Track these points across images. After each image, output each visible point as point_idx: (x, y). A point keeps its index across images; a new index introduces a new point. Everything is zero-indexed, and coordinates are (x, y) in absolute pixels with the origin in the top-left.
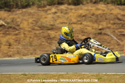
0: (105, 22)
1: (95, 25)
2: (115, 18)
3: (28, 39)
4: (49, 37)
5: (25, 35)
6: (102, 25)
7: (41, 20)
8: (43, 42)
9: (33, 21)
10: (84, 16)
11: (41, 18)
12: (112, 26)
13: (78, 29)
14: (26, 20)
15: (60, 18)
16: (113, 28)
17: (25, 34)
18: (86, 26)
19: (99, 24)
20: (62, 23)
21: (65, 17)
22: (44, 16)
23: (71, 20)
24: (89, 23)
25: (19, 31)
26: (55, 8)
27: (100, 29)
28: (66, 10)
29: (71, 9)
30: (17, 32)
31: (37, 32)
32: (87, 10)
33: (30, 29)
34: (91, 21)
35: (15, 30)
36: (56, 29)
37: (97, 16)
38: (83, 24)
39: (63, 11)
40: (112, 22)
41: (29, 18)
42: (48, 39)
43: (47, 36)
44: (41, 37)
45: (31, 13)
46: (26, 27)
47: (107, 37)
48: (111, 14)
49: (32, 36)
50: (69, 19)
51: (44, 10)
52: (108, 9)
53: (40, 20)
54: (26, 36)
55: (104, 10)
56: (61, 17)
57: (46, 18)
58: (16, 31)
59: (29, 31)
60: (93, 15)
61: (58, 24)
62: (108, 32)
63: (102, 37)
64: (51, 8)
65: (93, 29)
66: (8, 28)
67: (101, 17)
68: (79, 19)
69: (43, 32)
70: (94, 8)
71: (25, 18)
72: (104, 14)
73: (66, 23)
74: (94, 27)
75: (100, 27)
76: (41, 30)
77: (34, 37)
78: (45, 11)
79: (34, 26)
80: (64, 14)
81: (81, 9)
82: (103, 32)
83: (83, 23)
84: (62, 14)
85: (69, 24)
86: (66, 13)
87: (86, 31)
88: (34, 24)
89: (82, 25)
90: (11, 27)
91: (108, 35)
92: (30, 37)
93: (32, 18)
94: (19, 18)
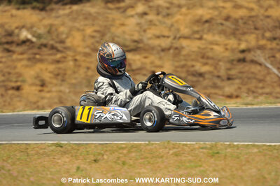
0: (254, 36)
1: (232, 42)
2: (276, 27)
3: (82, 71)
5: (77, 63)
6: (247, 41)
7: (113, 29)
9: (96, 31)
10: (207, 21)
11: (112, 25)
12: (269, 45)
13: (193, 49)
14: (78, 30)
15: (155, 25)
16: (272, 49)
17: (76, 60)
18: (212, 43)
19: (240, 40)
20: (158, 37)
21: (164, 23)
22: (118, 22)
23: (178, 30)
24: (217, 38)
25: (64, 55)
26: (144, 4)
27: (243, 51)
28: (168, 8)
29: (180, 6)
30: (59, 56)
32: (215, 8)
33: (87, 50)
34: (223, 32)
35: (54, 51)
36: (145, 50)
37: (236, 21)
38: (206, 40)
39: (161, 10)
40: (268, 35)
41: (86, 25)
45: (90, 14)
46: (78, 46)
47: (258, 68)
48: (268, 17)
50: (173, 29)
51: (118, 8)
52: (261, 7)
53: (109, 29)
54: (79, 66)
55: (252, 9)
56: (157, 23)
57: (123, 25)
58: (56, 54)
59: (86, 55)
60: (227, 18)
61: (150, 39)
62: (260, 56)
65: (227, 49)
66: (39, 48)
67: (245, 23)
68: (196, 28)
70: (228, 5)
71: (77, 25)
72: (251, 17)
73: (168, 37)
74: (229, 47)
75: (243, 46)
78: (121, 10)
79: (98, 42)
80: (164, 16)
81: (202, 6)
82: (249, 56)
83: (205, 36)
84: (160, 17)
85: (175, 38)
86: (168, 15)
87: (210, 54)
88: (98, 39)
89: (203, 42)
90: (45, 46)
91: (260, 64)
92: (88, 68)
93: (93, 25)
94: (63, 24)
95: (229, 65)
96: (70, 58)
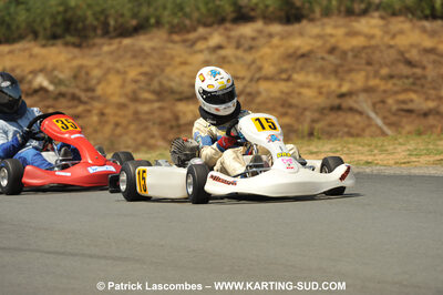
0: (363, 74)
1: (333, 84)
2: (398, 60)
3: (108, 129)
4: (174, 123)
5: (104, 118)
6: (352, 81)
7: (168, 70)
8: (153, 137)
9: (145, 74)
10: (303, 56)
11: (169, 65)
12: (383, 86)
13: (272, 95)
14: (118, 72)
15: (229, 62)
16: (385, 91)
17: (102, 114)
18: (302, 85)
19: (342, 79)
21: (242, 59)
22: (178, 60)
23: (260, 69)
24: (311, 78)
25: (88, 107)
26: (221, 34)
27: (342, 96)
28: (253, 39)
29: (271, 36)
30: (81, 109)
31: (144, 108)
32: (319, 37)
33: (123, 100)
34: (321, 70)
35: (76, 102)
37: (345, 53)
38: (294, 81)
39: (243, 41)
40: (384, 71)
41: (131, 66)
42: (172, 127)
43: (169, 120)
44: (150, 124)
45: (142, 50)
46: (113, 94)
47: (358, 118)
48: (391, 47)
49: (124, 122)
50: (254, 67)
51: (184, 41)
52: (386, 33)
53: (163, 70)
54: (106, 122)
55: (372, 37)
56: (233, 60)
57: (185, 63)
58: (76, 107)
59: (122, 106)
60: (332, 50)
62: (364, 103)
63: (340, 120)
64: (210, 34)
65: (320, 93)
66: (56, 99)
67: (355, 56)
68: (285, 66)
69: (161, 108)
70: (340, 32)
71: (119, 66)
72: (369, 47)
73: (243, 79)
74: (324, 90)
75: (345, 88)
76: (158, 101)
77: (130, 122)
78: (188, 44)
79: (141, 88)
80: (245, 50)
81: (301, 34)
82: (349, 102)
83: (295, 76)
84: (240, 53)
85: (251, 80)
86: (251, 48)
87: (295, 101)
88: (142, 85)
89: (290, 84)
90: (62, 95)
91: (361, 113)
92: (117, 125)
93: (141, 65)
94: (99, 65)
95: (316, 115)
96: (95, 112)
